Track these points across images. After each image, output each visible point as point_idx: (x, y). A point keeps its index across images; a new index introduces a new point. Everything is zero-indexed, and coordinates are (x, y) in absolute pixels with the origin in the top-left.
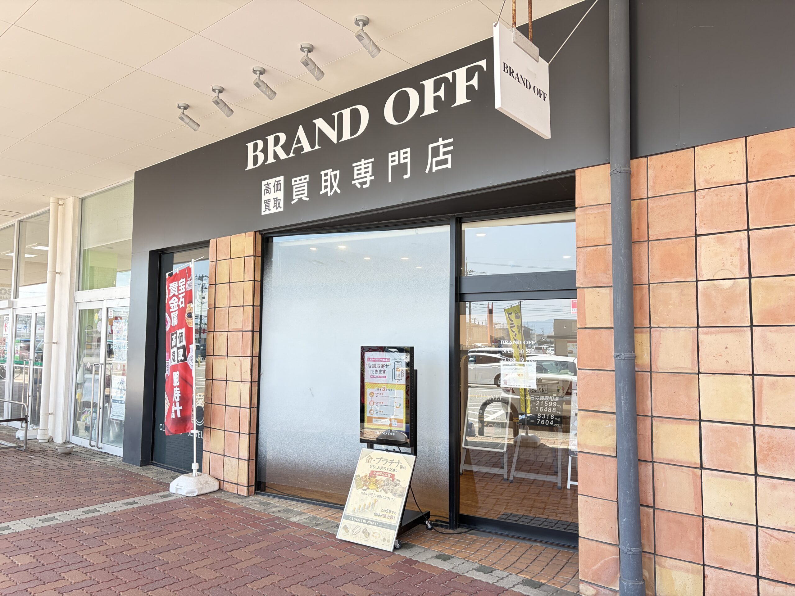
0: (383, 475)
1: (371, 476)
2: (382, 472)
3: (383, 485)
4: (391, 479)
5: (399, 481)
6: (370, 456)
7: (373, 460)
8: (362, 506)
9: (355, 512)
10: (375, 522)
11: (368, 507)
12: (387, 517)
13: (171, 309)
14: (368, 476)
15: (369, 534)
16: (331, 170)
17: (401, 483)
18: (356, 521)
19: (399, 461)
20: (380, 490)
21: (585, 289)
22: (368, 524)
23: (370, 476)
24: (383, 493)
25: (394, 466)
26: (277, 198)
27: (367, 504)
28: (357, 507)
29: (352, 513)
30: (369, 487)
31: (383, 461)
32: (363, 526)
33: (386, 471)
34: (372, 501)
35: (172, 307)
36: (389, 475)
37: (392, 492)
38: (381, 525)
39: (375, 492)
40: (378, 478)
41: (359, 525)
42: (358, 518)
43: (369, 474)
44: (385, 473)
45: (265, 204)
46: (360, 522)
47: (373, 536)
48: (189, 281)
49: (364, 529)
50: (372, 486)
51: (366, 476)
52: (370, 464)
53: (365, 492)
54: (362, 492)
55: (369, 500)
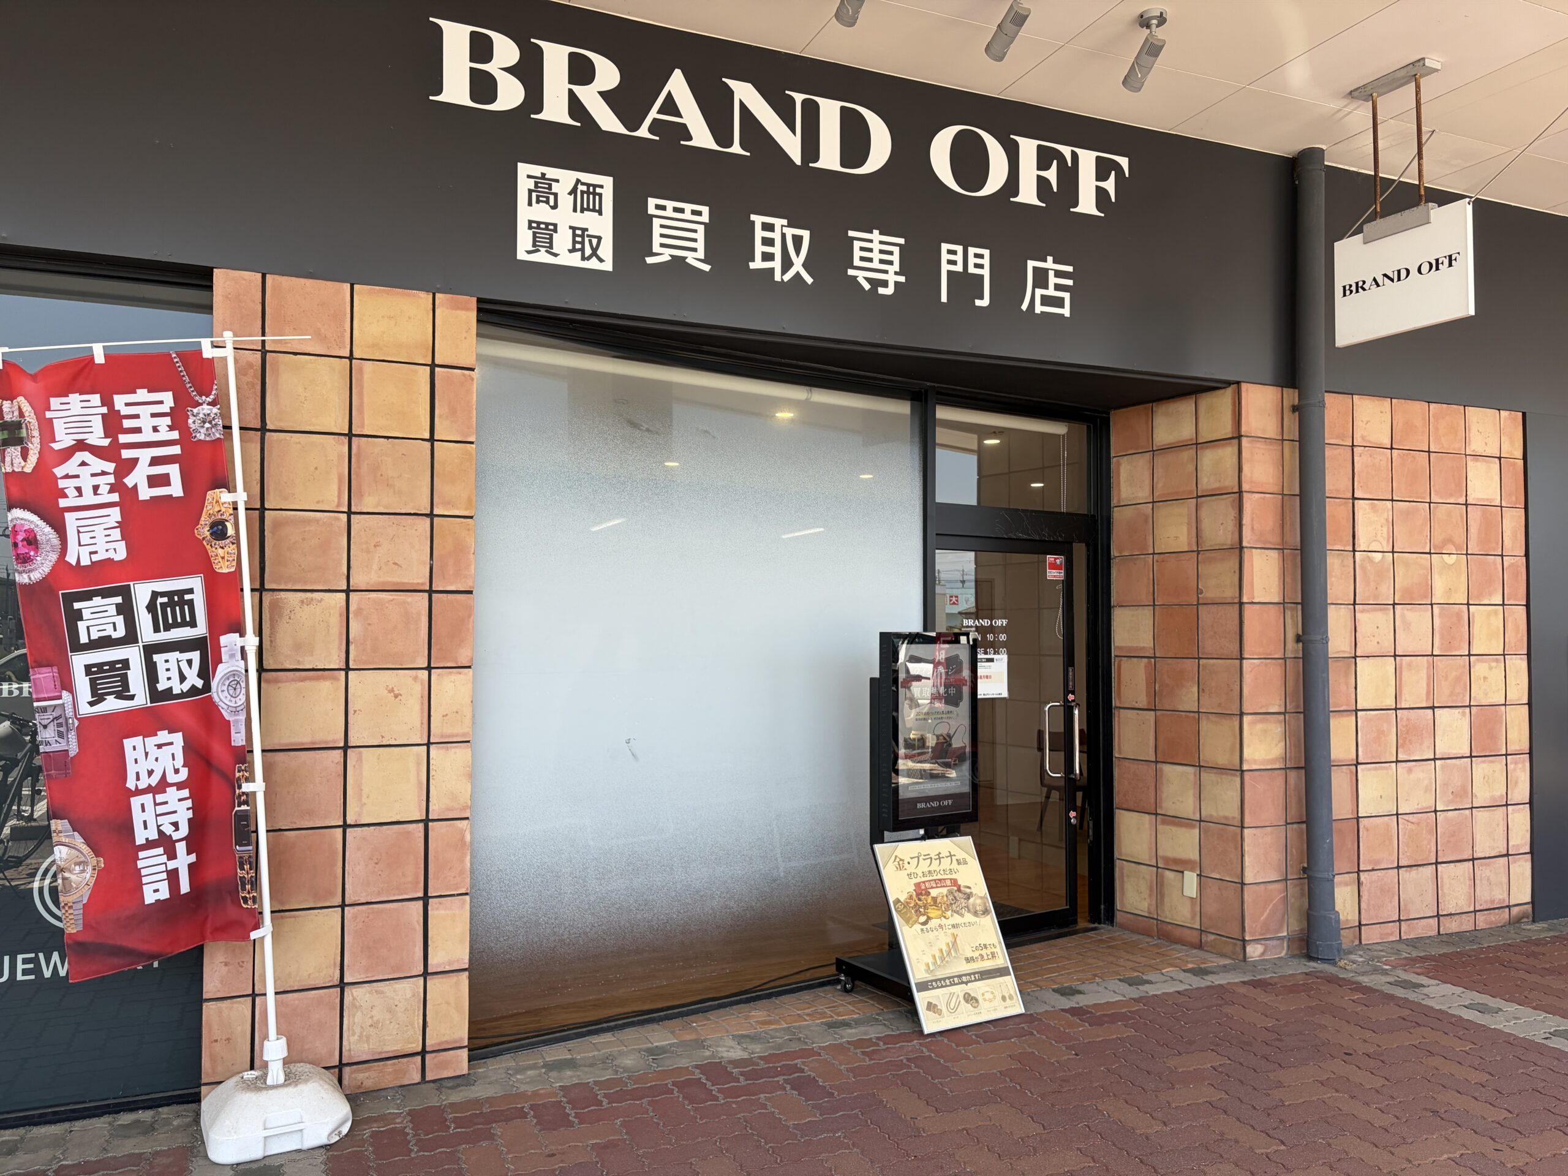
0: (938, 885)
1: (921, 894)
2: (935, 880)
3: (949, 903)
4: (955, 888)
5: (969, 888)
6: (896, 857)
7: (906, 862)
8: (938, 955)
9: (932, 971)
10: (974, 974)
11: (949, 953)
12: (986, 957)
13: (65, 496)
14: (914, 897)
15: (977, 1001)
16: (785, 222)
17: (974, 891)
18: (942, 987)
19: (950, 852)
20: (949, 913)
21: (1254, 550)
22: (966, 983)
23: (918, 895)
24: (957, 919)
25: (946, 862)
26: (587, 230)
27: (945, 948)
28: (930, 960)
29: (928, 975)
30: (929, 915)
31: (924, 860)
32: (959, 990)
33: (940, 877)
34: (950, 940)
35: (71, 492)
36: (948, 883)
37: (969, 911)
38: (986, 975)
39: (943, 921)
40: (934, 892)
41: (953, 991)
42: (944, 979)
43: (915, 890)
44: (940, 880)
45: (531, 232)
46: (951, 985)
47: (985, 1000)
48: (205, 406)
49: (964, 995)
50: (933, 912)
51: (911, 897)
52: (905, 873)
53: (928, 926)
54: (922, 930)
55: (943, 940)
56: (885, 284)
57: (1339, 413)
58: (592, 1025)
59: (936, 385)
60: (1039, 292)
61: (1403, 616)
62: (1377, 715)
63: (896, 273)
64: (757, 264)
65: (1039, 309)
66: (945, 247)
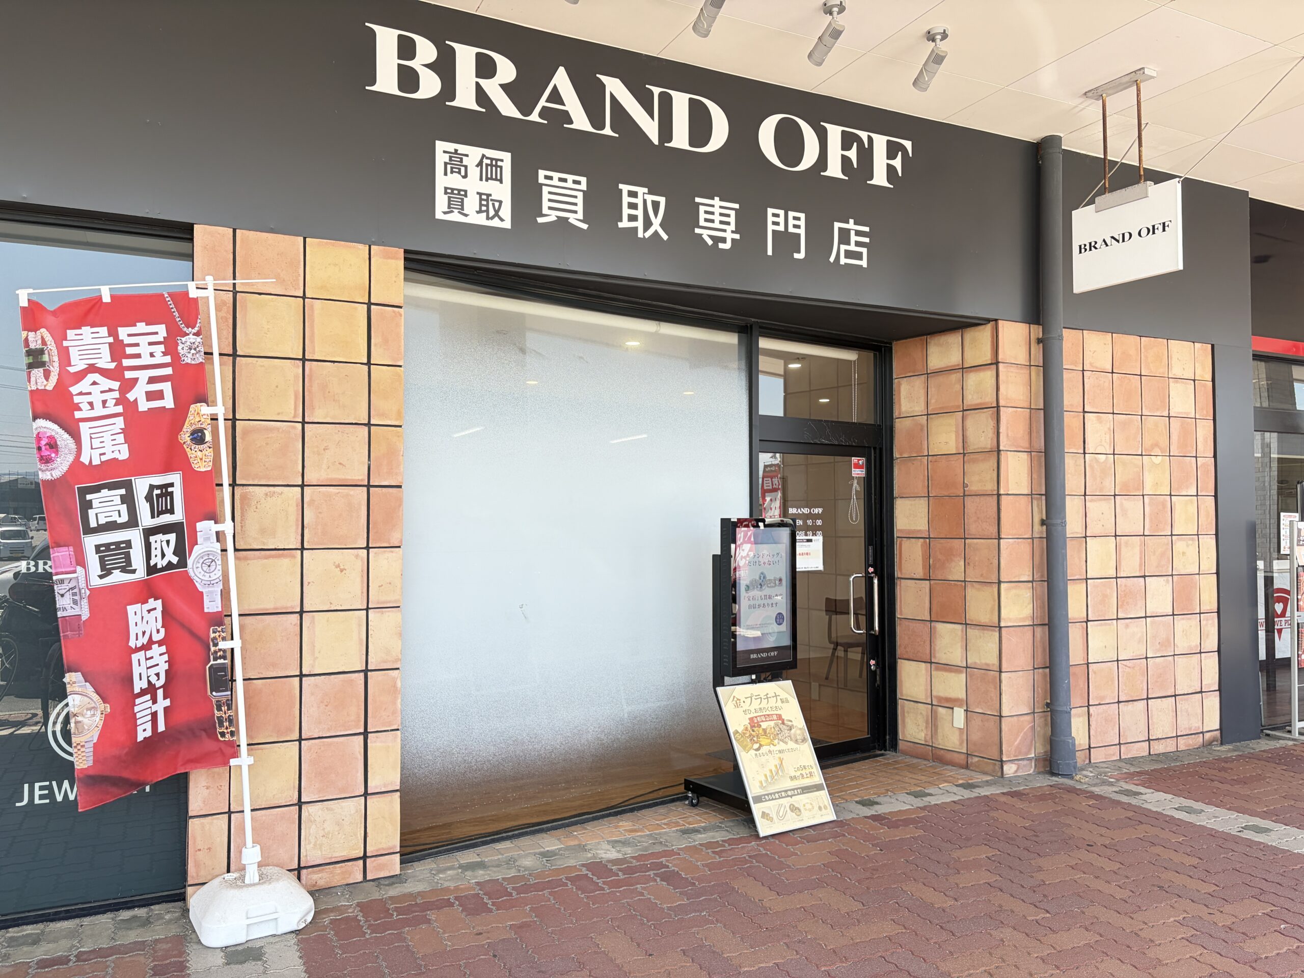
0: (767, 719)
1: (754, 726)
2: (765, 715)
3: (775, 733)
4: (780, 722)
5: (791, 721)
6: (734, 697)
7: (742, 701)
8: (768, 774)
9: (764, 787)
10: (797, 789)
11: (777, 773)
12: (805, 776)
13: (80, 409)
14: (749, 728)
15: (800, 810)
16: (646, 190)
17: (794, 723)
18: (773, 799)
19: (775, 693)
20: (776, 741)
21: (1009, 453)
22: (791, 796)
23: (752, 727)
24: (782, 746)
25: (772, 702)
26: (490, 195)
27: (774, 769)
28: (763, 779)
29: (762, 791)
30: (762, 743)
31: (756, 699)
32: (786, 802)
33: (768, 713)
34: (777, 762)
35: (85, 406)
36: (775, 717)
37: (791, 740)
38: (806, 790)
39: (772, 748)
40: (764, 725)
41: (781, 803)
42: (774, 793)
43: (749, 723)
44: (768, 715)
45: (446, 197)
46: (780, 798)
47: (806, 809)
48: (191, 336)
49: (790, 806)
50: (763, 741)
51: (746, 729)
52: (742, 709)
53: (760, 752)
54: (756, 755)
55: (772, 763)
56: (724, 240)
57: (1073, 344)
58: (494, 835)
59: (759, 321)
60: (843, 248)
61: (1122, 504)
62: (1102, 582)
63: (733, 232)
64: (624, 224)
65: (843, 261)
66: (770, 211)
